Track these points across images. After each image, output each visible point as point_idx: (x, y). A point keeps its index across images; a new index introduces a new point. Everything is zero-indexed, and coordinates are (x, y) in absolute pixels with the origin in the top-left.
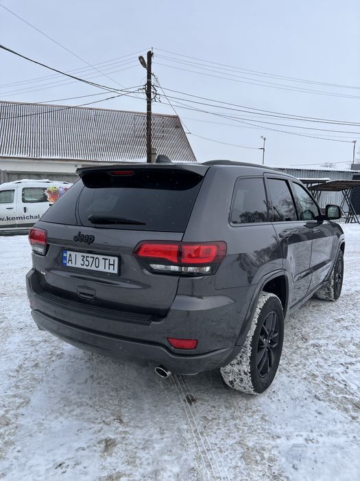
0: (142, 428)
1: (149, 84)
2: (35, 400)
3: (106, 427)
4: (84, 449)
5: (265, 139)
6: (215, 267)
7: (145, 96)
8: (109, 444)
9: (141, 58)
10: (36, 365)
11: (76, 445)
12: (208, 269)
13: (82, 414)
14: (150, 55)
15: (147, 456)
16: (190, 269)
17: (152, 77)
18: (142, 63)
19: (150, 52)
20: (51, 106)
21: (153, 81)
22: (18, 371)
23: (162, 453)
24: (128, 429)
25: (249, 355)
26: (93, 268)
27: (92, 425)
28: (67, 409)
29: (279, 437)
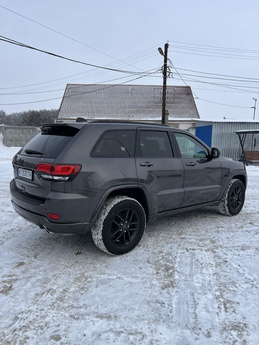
0: (42, 261)
1: (165, 66)
2: (6, 244)
3: (27, 258)
4: (8, 264)
5: (256, 100)
6: (72, 177)
7: (162, 75)
8: (21, 264)
9: (160, 49)
10: (20, 230)
11: (7, 262)
12: (67, 178)
13: (21, 251)
14: (167, 46)
15: (33, 271)
16: (56, 178)
17: (168, 61)
18: (160, 52)
19: (167, 44)
20: (104, 85)
21: (168, 64)
22: (9, 231)
23: (41, 271)
24: (35, 260)
25: (101, 229)
26: (25, 177)
27: (22, 256)
28: (17, 249)
29: (104, 274)
